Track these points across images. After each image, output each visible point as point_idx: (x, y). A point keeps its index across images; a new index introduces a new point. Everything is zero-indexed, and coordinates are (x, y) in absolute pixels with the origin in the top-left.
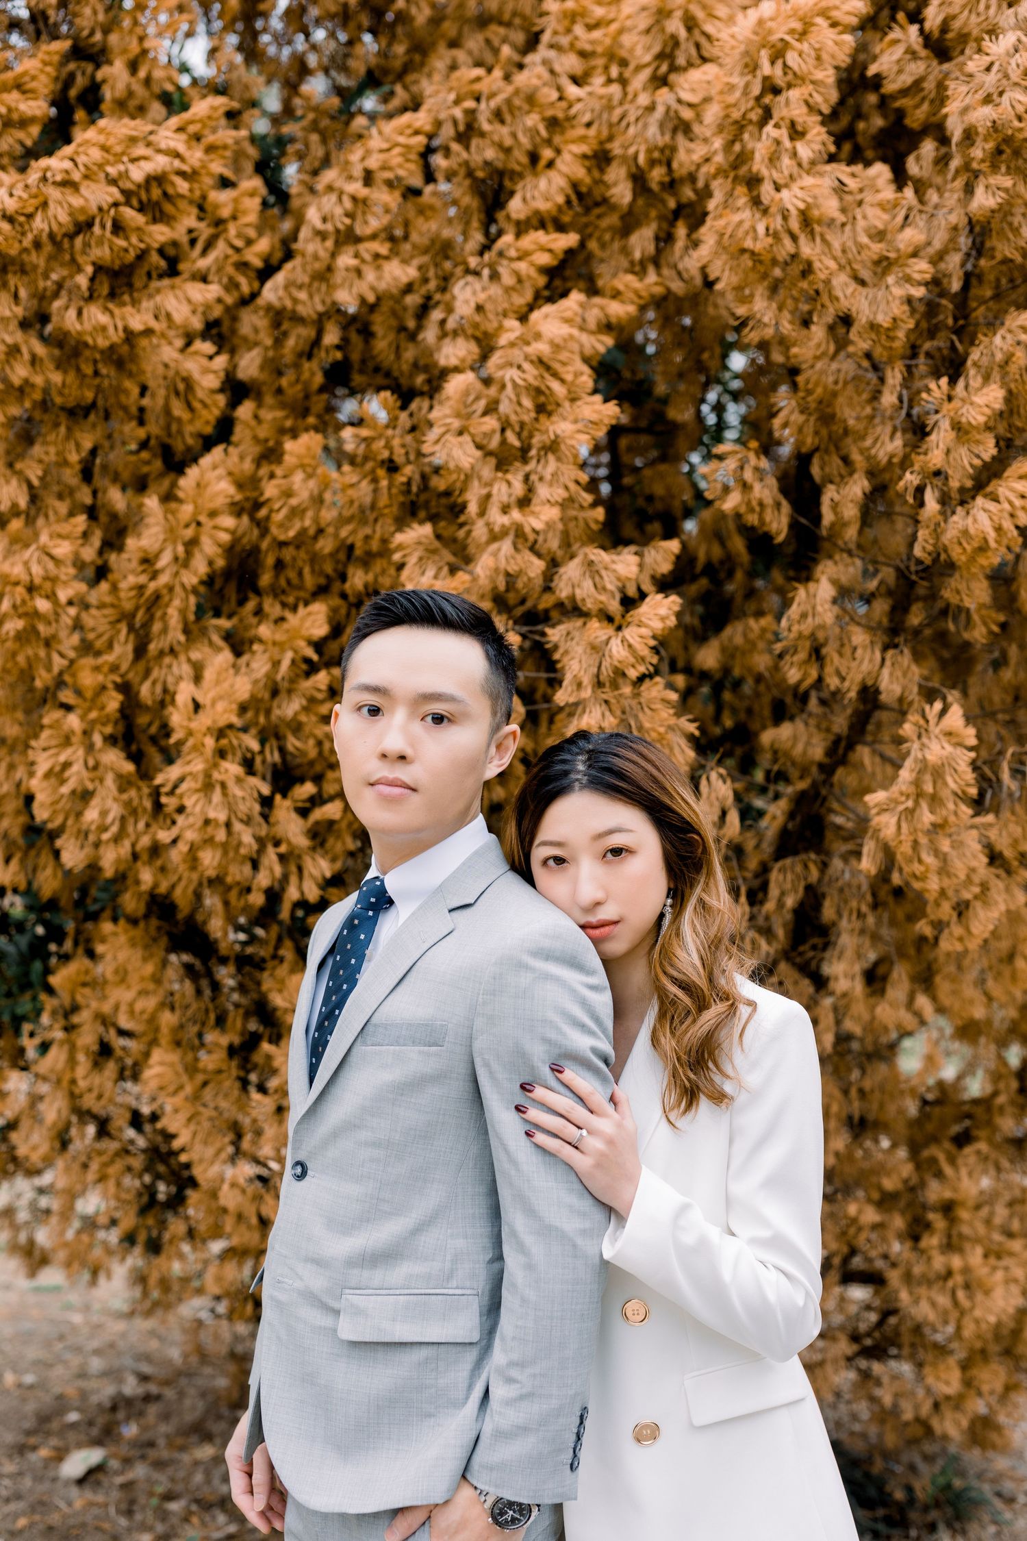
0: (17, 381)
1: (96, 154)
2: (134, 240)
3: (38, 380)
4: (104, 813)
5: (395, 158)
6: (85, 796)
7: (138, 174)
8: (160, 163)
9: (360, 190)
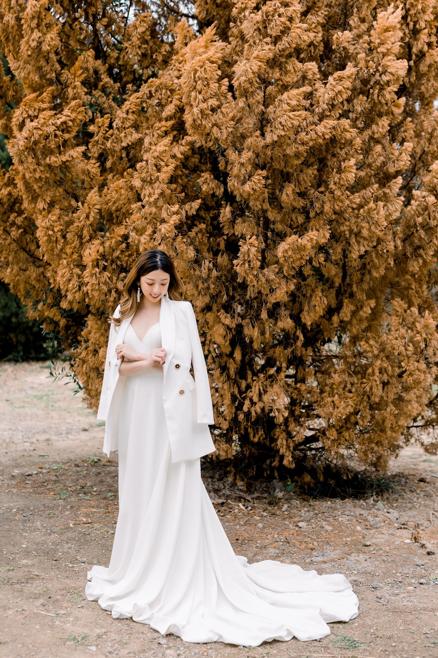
0: (37, 177)
2: (61, 138)
3: (43, 176)
4: (74, 285)
5: (132, 106)
6: (70, 280)
7: (59, 122)
8: (64, 118)
9: (125, 116)
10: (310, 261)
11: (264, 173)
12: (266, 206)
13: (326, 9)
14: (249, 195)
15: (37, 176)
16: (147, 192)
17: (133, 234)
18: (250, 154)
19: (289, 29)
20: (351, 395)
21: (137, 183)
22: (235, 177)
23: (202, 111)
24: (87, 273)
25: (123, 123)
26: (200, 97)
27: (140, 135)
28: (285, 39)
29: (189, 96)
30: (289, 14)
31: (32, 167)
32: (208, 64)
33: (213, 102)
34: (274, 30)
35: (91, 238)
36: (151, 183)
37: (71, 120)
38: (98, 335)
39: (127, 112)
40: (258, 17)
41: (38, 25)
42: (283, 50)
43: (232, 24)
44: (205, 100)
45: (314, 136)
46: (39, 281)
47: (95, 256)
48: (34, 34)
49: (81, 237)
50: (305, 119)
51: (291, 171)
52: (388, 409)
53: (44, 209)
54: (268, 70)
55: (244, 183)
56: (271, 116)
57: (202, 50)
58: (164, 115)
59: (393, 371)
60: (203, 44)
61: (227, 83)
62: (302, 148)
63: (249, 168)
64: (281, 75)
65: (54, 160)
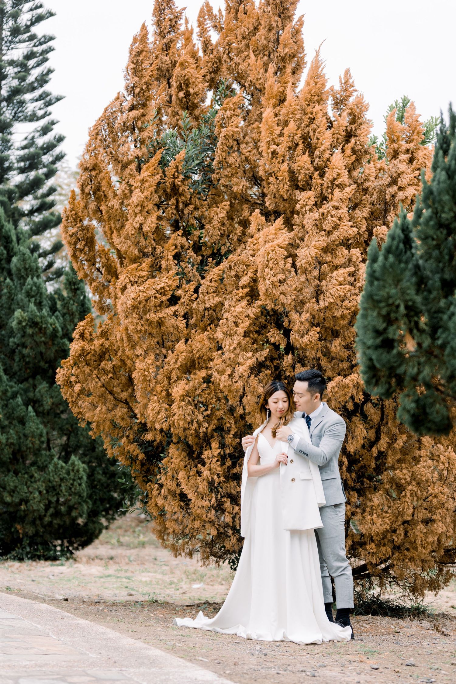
1: (148, 286)
2: (159, 300)
3: (143, 329)
4: (161, 417)
5: (215, 276)
6: (158, 413)
7: (159, 287)
8: (163, 285)
9: (209, 283)
10: (352, 398)
11: (318, 329)
12: (320, 354)
13: (370, 206)
14: (307, 345)
15: (139, 328)
16: (227, 342)
17: (215, 374)
18: (308, 315)
19: (339, 225)
20: (388, 515)
21: (219, 335)
22: (296, 332)
23: (272, 283)
24: (174, 406)
25: (207, 289)
26: (272, 272)
27: (221, 299)
28: (335, 233)
29: (263, 271)
30: (339, 215)
31: (135, 321)
32: (278, 248)
33: (281, 277)
34: (327, 226)
35: (178, 379)
36: (231, 336)
37: (168, 286)
38: (178, 460)
39: (211, 281)
40: (316, 215)
41: (141, 211)
42: (334, 241)
43: (295, 216)
44: (275, 275)
45: (355, 303)
46: (123, 419)
47: (181, 392)
48: (138, 217)
49: (169, 378)
50: (349, 291)
51: (338, 328)
52: (418, 527)
53: (141, 355)
54: (322, 254)
55: (303, 336)
56: (324, 288)
57: (272, 236)
58: (240, 284)
59: (422, 495)
60: (273, 232)
61: (291, 262)
62: (346, 312)
63: (307, 325)
64: (332, 258)
65: (152, 316)
